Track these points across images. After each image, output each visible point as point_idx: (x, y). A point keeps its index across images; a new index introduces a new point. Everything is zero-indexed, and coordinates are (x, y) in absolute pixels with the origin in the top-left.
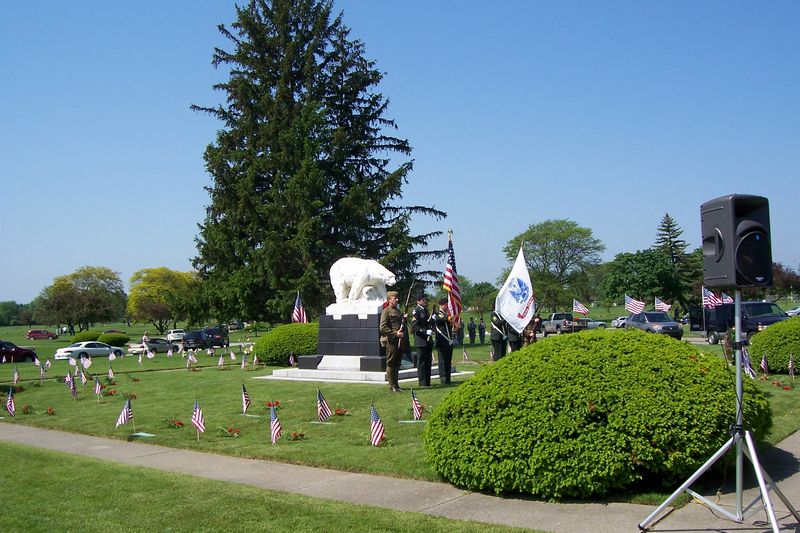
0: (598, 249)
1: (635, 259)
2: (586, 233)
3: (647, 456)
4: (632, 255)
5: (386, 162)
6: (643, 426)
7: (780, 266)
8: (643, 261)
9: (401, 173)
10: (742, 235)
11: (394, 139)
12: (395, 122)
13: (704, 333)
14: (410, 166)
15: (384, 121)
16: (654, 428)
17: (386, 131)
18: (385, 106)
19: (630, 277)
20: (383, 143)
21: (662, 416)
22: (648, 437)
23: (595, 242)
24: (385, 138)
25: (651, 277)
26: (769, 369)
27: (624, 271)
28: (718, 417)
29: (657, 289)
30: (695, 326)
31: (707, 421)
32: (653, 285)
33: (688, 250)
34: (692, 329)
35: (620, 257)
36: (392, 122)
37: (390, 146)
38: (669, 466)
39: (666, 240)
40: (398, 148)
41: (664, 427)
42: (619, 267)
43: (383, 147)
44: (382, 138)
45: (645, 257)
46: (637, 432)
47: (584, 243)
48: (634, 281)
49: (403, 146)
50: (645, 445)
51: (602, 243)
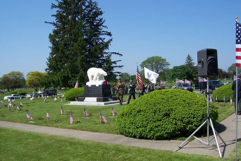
0: (168, 65)
1: (179, 68)
2: (165, 60)
3: (181, 126)
4: (178, 67)
5: (104, 39)
6: (180, 117)
7: (222, 70)
8: (181, 68)
9: (109, 42)
10: (209, 60)
11: (106, 32)
12: (107, 27)
13: (199, 90)
14: (111, 40)
15: (104, 26)
16: (183, 118)
17: (104, 29)
18: (104, 22)
19: (178, 73)
20: (103, 33)
21: (186, 114)
22: (182, 120)
23: (167, 63)
24: (104, 31)
25: (184, 73)
26: (218, 100)
27: (176, 72)
28: (202, 115)
29: (186, 77)
30: (197, 88)
31: (199, 116)
32: (184, 76)
33: (195, 65)
34: (196, 89)
35: (175, 67)
36: (106, 27)
37: (106, 34)
38: (188, 129)
39: (188, 62)
40: (108, 34)
41: (187, 117)
42: (174, 70)
43: (103, 34)
44: (103, 31)
45: (182, 67)
46: (179, 119)
47: (164, 63)
48: (179, 74)
49: (109, 34)
50: (181, 123)
51: (169, 63)
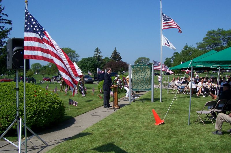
0: (77, 56)
1: (87, 60)
2: (74, 52)
3: (6, 125)
4: (87, 59)
5: (3, 27)
6: (5, 115)
9: (8, 31)
11: (7, 20)
12: (7, 15)
13: (98, 81)
14: (11, 29)
15: (4, 14)
16: (9, 115)
17: (4, 17)
18: (3, 9)
19: (85, 65)
20: (3, 21)
21: (12, 111)
22: (6, 118)
23: (77, 55)
24: (4, 19)
25: (92, 65)
27: (84, 63)
28: (34, 111)
29: (93, 68)
31: (29, 113)
32: (92, 67)
33: (103, 58)
35: (83, 59)
36: (6, 15)
37: (5, 22)
38: (14, 128)
39: (97, 54)
40: (8, 23)
41: (12, 115)
42: (82, 62)
43: (3, 22)
44: (3, 19)
45: (90, 59)
46: (2, 117)
47: (73, 55)
48: (87, 66)
49: (10, 23)
50: (5, 121)
51: (78, 55)
